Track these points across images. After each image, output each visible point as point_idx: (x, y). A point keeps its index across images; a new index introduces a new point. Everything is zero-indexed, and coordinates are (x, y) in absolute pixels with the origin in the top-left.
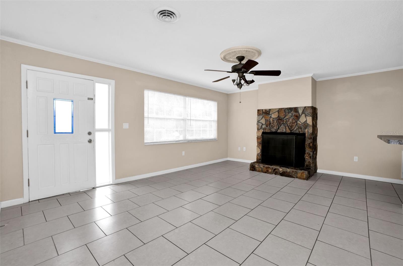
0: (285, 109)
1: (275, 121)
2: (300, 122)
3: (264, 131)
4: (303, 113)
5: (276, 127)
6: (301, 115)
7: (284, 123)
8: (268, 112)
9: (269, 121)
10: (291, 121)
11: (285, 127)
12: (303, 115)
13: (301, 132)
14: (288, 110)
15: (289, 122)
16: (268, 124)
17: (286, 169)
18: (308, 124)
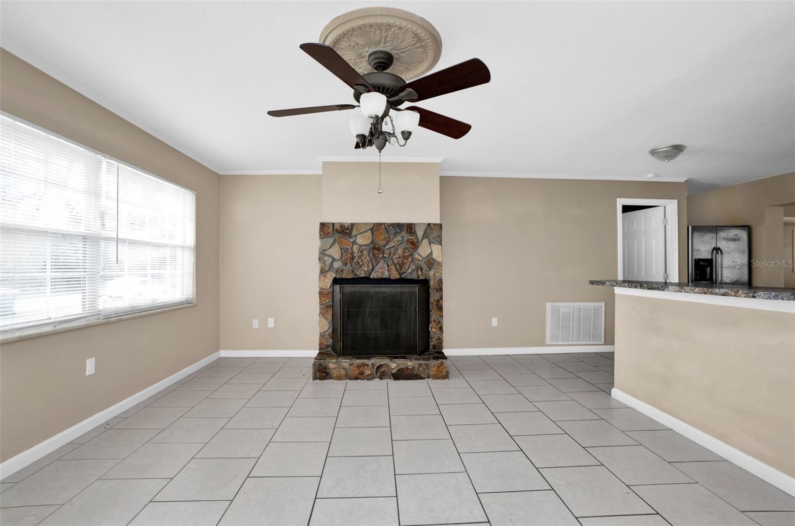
0: (388, 226)
1: (365, 253)
2: (419, 254)
3: (338, 277)
4: (425, 236)
5: (368, 267)
6: (422, 240)
7: (386, 257)
8: (348, 231)
9: (351, 252)
10: (401, 254)
11: (388, 266)
12: (426, 241)
13: (421, 278)
14: (393, 227)
15: (397, 256)
16: (349, 258)
17: (404, 362)
18: (434, 260)
